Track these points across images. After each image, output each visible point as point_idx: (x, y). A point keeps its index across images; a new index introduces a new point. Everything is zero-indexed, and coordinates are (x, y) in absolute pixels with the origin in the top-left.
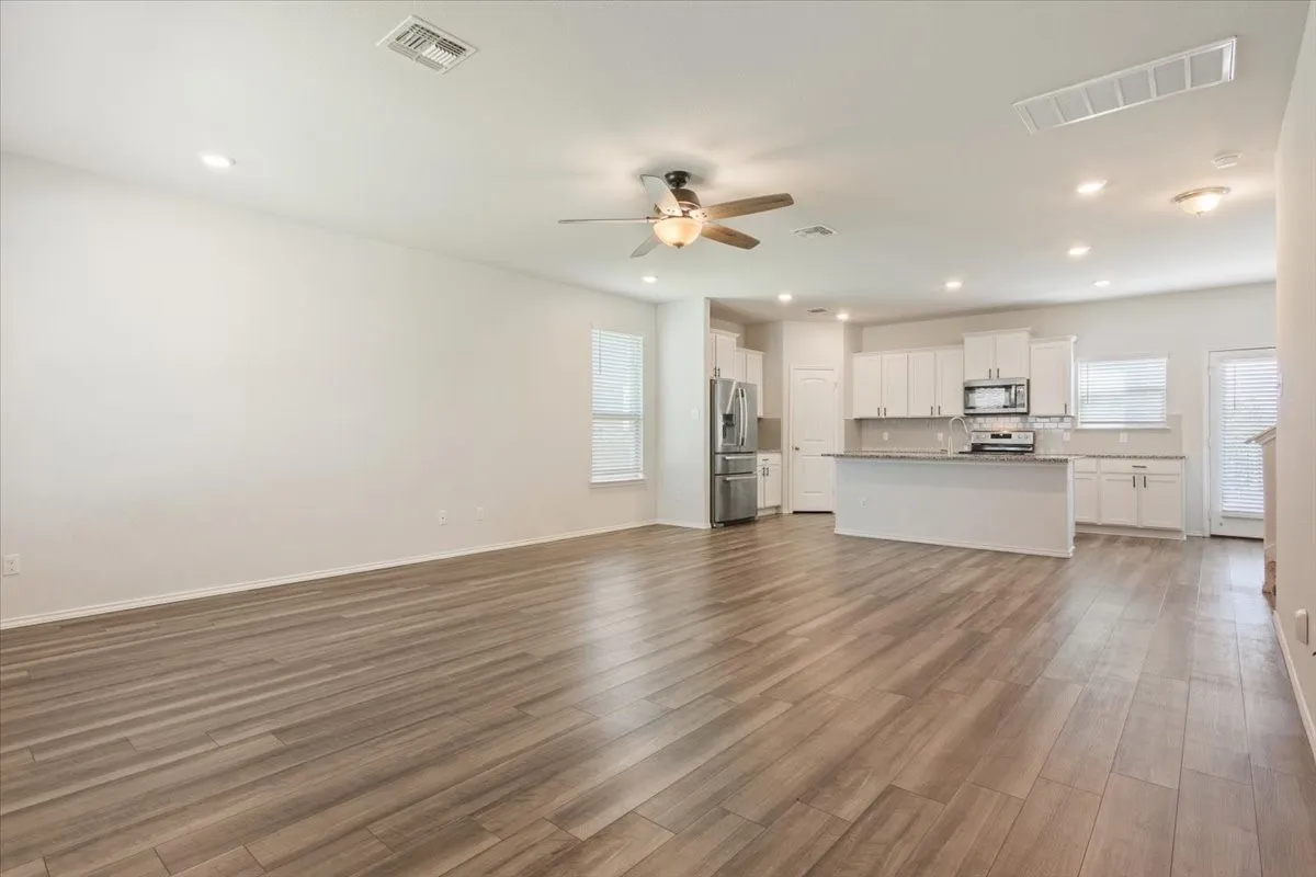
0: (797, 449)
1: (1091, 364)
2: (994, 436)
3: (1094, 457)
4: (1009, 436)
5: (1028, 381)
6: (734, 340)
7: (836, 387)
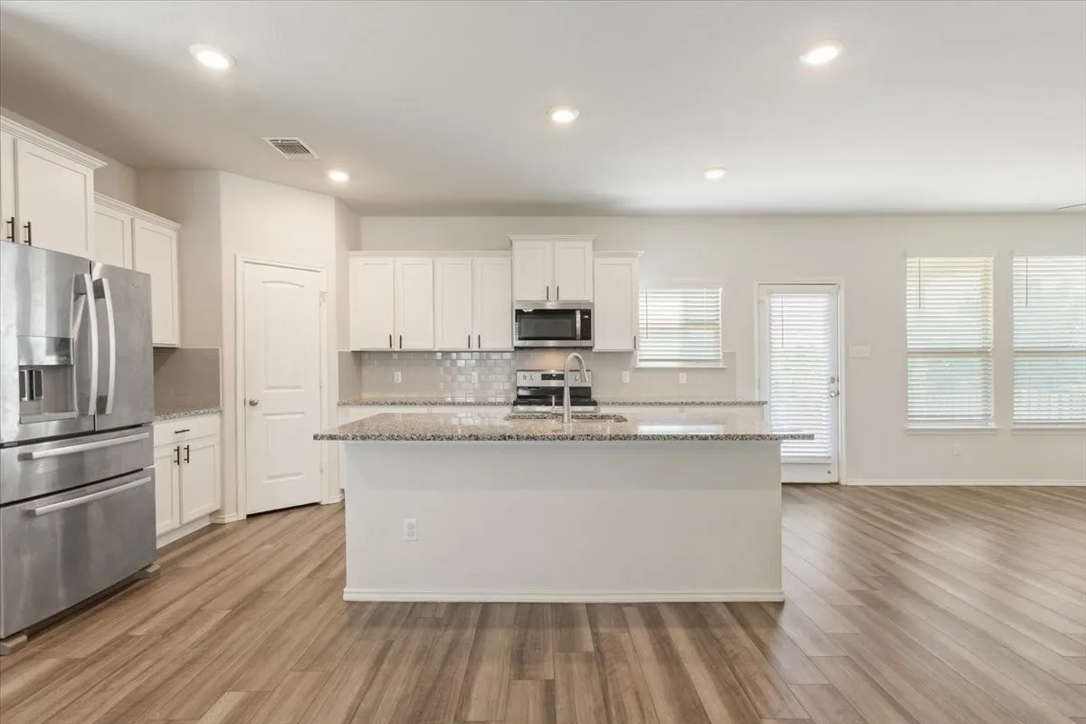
0: (253, 404)
1: (650, 290)
2: (545, 377)
4: (562, 377)
7: (324, 301)
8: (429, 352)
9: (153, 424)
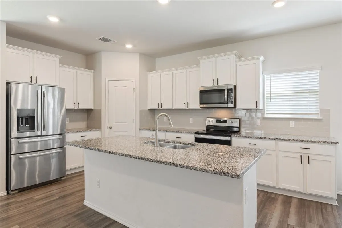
0: (111, 128)
1: (273, 75)
2: (218, 121)
3: (274, 139)
4: (225, 121)
5: (235, 87)
6: (58, 60)
7: (135, 91)
8: (171, 110)
9: (65, 134)
